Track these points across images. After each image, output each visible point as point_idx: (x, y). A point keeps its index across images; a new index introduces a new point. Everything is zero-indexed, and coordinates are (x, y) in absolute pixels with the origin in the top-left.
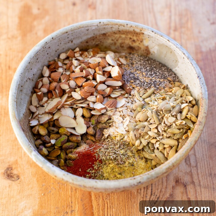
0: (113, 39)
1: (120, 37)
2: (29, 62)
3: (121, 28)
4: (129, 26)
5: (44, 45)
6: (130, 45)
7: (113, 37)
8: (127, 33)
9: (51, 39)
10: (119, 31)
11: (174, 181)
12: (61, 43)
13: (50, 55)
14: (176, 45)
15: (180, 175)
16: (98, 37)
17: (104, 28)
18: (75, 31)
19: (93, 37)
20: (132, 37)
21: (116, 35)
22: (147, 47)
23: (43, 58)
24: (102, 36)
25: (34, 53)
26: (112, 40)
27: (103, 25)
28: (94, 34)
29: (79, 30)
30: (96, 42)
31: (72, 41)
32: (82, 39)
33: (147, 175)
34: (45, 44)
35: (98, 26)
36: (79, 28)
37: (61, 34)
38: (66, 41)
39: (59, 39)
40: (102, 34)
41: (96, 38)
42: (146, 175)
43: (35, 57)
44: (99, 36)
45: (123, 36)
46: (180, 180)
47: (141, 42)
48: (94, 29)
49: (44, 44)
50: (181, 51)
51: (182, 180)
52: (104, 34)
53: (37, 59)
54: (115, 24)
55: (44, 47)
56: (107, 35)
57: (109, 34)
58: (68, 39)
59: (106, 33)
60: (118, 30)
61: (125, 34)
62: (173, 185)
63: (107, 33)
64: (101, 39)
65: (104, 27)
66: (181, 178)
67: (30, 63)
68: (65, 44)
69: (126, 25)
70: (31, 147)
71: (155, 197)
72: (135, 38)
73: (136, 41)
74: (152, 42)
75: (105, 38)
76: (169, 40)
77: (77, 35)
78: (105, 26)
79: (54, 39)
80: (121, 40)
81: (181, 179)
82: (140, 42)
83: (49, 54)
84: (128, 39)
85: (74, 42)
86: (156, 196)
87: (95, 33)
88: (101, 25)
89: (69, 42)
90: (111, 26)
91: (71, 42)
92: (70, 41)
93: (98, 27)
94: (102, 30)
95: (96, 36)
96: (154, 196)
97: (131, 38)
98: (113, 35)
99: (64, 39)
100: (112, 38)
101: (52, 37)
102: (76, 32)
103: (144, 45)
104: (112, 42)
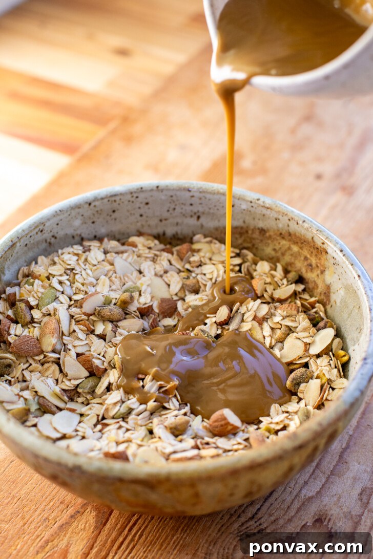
0: (277, 247)
1: (289, 248)
2: (89, 201)
3: (293, 227)
4: (306, 225)
5: (135, 190)
6: (302, 273)
7: (277, 244)
8: (302, 243)
9: (153, 187)
10: (290, 234)
11: (314, 517)
12: (174, 209)
13: (147, 221)
14: (368, 289)
15: (332, 512)
16: (250, 232)
17: (264, 215)
18: (208, 196)
19: (242, 228)
20: (308, 256)
21: (283, 242)
22: (328, 287)
23: (128, 217)
24: (257, 232)
26: (274, 250)
27: (262, 206)
28: (244, 222)
29: (216, 197)
31: (199, 217)
32: (219, 221)
34: (138, 189)
35: (252, 204)
36: (214, 194)
37: (178, 188)
38: (186, 210)
39: (172, 196)
40: (259, 229)
41: (247, 232)
43: (106, 200)
44: (253, 230)
45: (295, 248)
46: (327, 521)
47: (322, 272)
48: (244, 210)
49: (135, 187)
51: (332, 522)
52: (262, 231)
53: (114, 211)
54: (283, 213)
55: (135, 195)
56: (267, 234)
57: (271, 233)
58: (191, 208)
59: (265, 228)
60: (286, 228)
61: (299, 244)
62: (307, 523)
63: (268, 230)
64: (254, 239)
65: (263, 213)
66: (333, 518)
67: (90, 204)
68: (184, 215)
69: (300, 222)
71: (255, 525)
72: (314, 261)
73: (315, 268)
74: (338, 278)
75: (262, 241)
76: (361, 276)
77: (210, 209)
78: (264, 211)
79: (160, 189)
80: (290, 257)
81: (330, 520)
82: (319, 272)
83: (144, 217)
84: (302, 258)
85: (202, 220)
86: (260, 524)
87: (246, 222)
88: (259, 205)
89: (191, 216)
90: (276, 216)
91: (195, 217)
92: (195, 213)
93: (252, 207)
94: (259, 219)
95: (247, 227)
96: (256, 522)
97: (306, 259)
98: (278, 238)
99: (182, 204)
100: (275, 245)
101: (156, 185)
102: (209, 200)
103: (324, 281)
104: (273, 253)
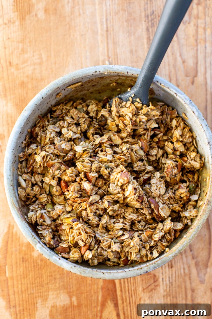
8: (128, 77)
9: (41, 99)
14: (184, 99)
16: (94, 80)
25: (24, 120)
26: (111, 81)
30: (92, 83)
33: (154, 264)
40: (99, 78)
41: (92, 81)
42: (152, 264)
49: (34, 107)
50: (190, 108)
52: (102, 78)
58: (60, 90)
64: (97, 81)
70: (35, 238)
76: (176, 93)
79: (44, 98)
80: (122, 80)
93: (94, 75)
95: (92, 79)
99: (56, 92)
101: (42, 97)
